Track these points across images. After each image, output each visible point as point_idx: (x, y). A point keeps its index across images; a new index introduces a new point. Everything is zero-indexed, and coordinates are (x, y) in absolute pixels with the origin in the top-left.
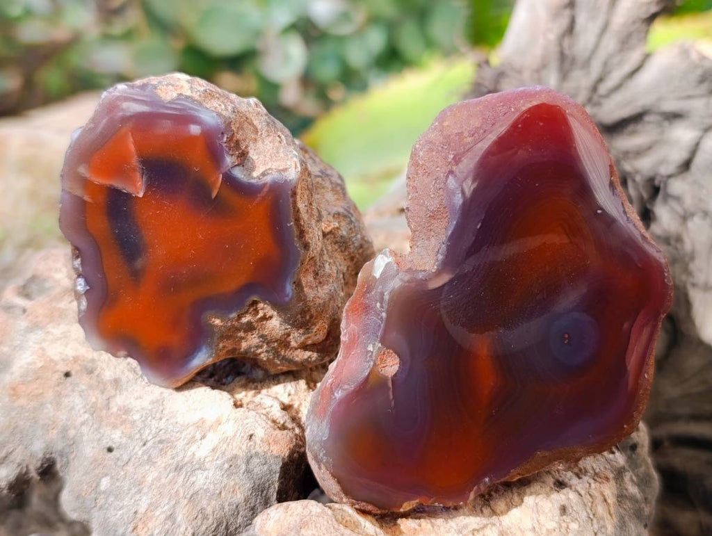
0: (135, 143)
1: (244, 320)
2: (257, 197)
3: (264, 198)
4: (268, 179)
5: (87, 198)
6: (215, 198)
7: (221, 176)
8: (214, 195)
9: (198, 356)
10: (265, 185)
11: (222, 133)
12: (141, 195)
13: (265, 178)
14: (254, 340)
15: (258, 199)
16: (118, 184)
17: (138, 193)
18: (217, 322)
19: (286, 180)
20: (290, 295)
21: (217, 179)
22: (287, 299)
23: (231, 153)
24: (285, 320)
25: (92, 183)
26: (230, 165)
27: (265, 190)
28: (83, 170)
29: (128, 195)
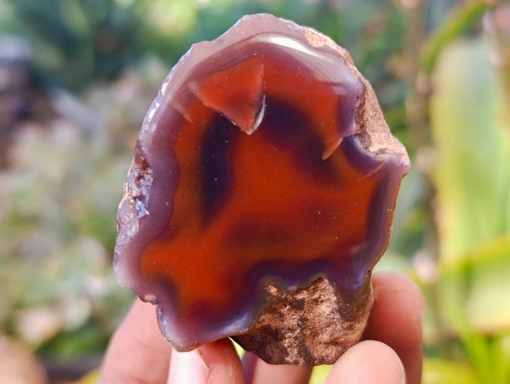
0: (265, 77)
1: (299, 297)
2: (368, 173)
3: (374, 175)
4: (385, 157)
5: (187, 116)
6: (326, 160)
7: (341, 140)
8: (326, 156)
9: (236, 322)
10: (380, 163)
11: (358, 98)
12: (249, 133)
13: (382, 155)
14: (292, 321)
15: (369, 175)
16: (228, 113)
17: (247, 129)
18: (273, 290)
19: (402, 165)
20: (360, 284)
21: (337, 140)
22: (355, 286)
23: (358, 120)
24: (340, 308)
25: (201, 103)
26: (354, 132)
27: (379, 167)
28: (193, 87)
29: (237, 128)
